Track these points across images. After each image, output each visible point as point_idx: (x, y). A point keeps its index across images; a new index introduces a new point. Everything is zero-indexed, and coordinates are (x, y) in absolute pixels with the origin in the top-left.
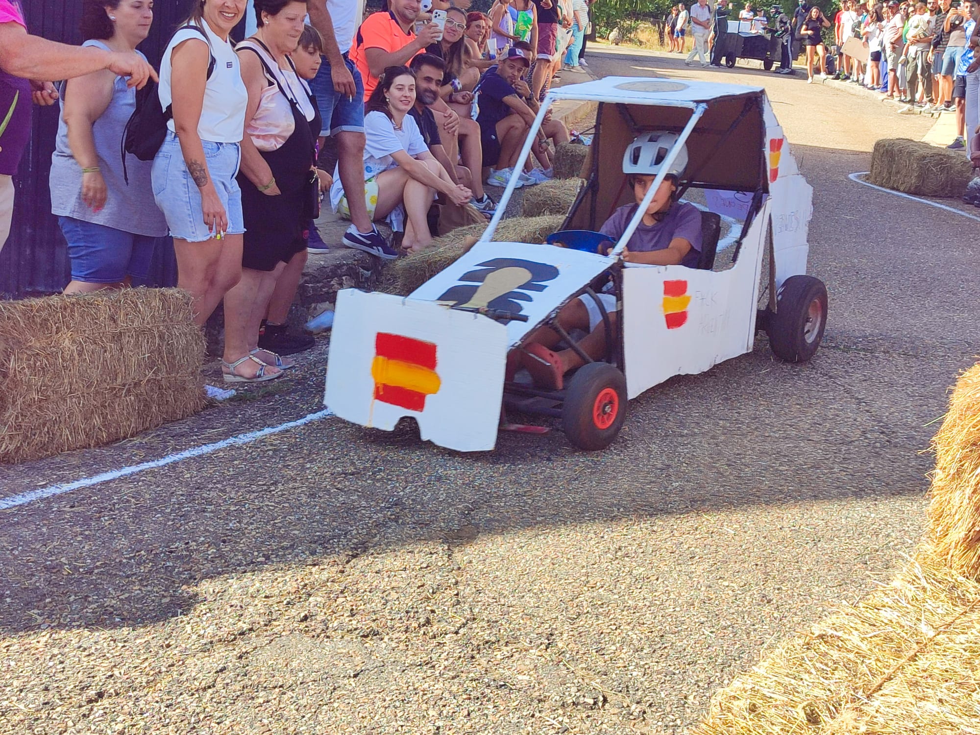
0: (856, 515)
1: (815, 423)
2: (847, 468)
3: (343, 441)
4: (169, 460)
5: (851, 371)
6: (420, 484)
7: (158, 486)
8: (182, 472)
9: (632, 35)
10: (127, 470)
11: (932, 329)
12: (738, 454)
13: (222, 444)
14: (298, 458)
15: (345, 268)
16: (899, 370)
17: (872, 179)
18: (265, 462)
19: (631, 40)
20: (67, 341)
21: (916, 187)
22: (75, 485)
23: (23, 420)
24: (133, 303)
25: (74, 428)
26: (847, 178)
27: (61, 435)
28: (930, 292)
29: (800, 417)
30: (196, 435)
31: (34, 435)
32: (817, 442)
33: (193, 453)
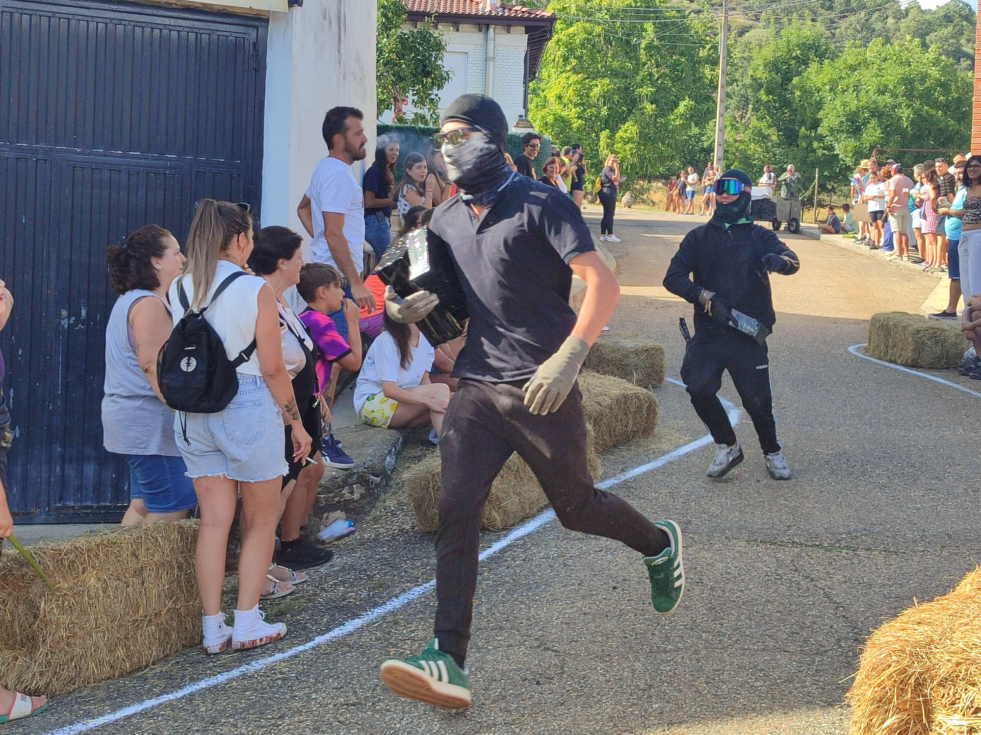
0: (821, 732)
1: (793, 633)
2: (818, 681)
3: (346, 668)
4: (186, 691)
5: (832, 572)
6: (416, 714)
7: (176, 721)
8: (198, 705)
9: (645, 196)
10: (148, 704)
11: (915, 522)
12: (717, 670)
13: (235, 673)
14: (305, 688)
15: (355, 477)
16: (877, 569)
17: (871, 352)
18: (274, 693)
19: (644, 201)
20: (92, 579)
21: (913, 360)
22: (100, 721)
23: (52, 657)
24: (153, 538)
25: (100, 662)
26: (847, 352)
27: (87, 669)
28: (918, 479)
29: (779, 626)
30: (213, 662)
31: (63, 670)
32: (792, 653)
33: (209, 683)
